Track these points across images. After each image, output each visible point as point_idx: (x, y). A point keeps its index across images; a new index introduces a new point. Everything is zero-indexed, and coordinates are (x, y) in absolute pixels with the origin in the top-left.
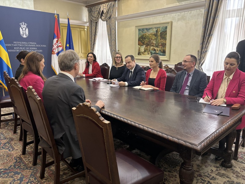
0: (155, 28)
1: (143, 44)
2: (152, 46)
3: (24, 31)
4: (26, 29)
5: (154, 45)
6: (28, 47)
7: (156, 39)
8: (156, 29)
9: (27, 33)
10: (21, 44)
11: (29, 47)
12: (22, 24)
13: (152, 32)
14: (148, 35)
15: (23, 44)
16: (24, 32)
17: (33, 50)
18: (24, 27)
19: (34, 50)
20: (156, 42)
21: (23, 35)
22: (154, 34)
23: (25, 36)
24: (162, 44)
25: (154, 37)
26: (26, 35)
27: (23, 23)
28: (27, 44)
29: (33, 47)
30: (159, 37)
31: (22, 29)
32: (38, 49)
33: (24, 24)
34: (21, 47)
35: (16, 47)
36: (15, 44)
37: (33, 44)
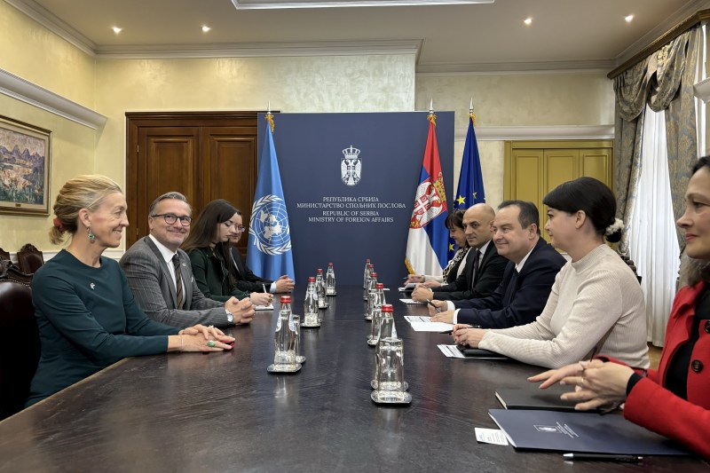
3: (351, 169)
4: (355, 164)
6: (355, 210)
9: (358, 173)
10: (340, 203)
11: (360, 210)
12: (349, 151)
15: (345, 203)
16: (351, 171)
17: (368, 217)
18: (351, 160)
19: (371, 217)
21: (348, 179)
23: (351, 182)
26: (354, 179)
27: (351, 149)
28: (354, 202)
29: (370, 209)
31: (347, 164)
32: (381, 216)
33: (354, 151)
34: (339, 209)
35: (328, 209)
36: (326, 202)
37: (371, 202)
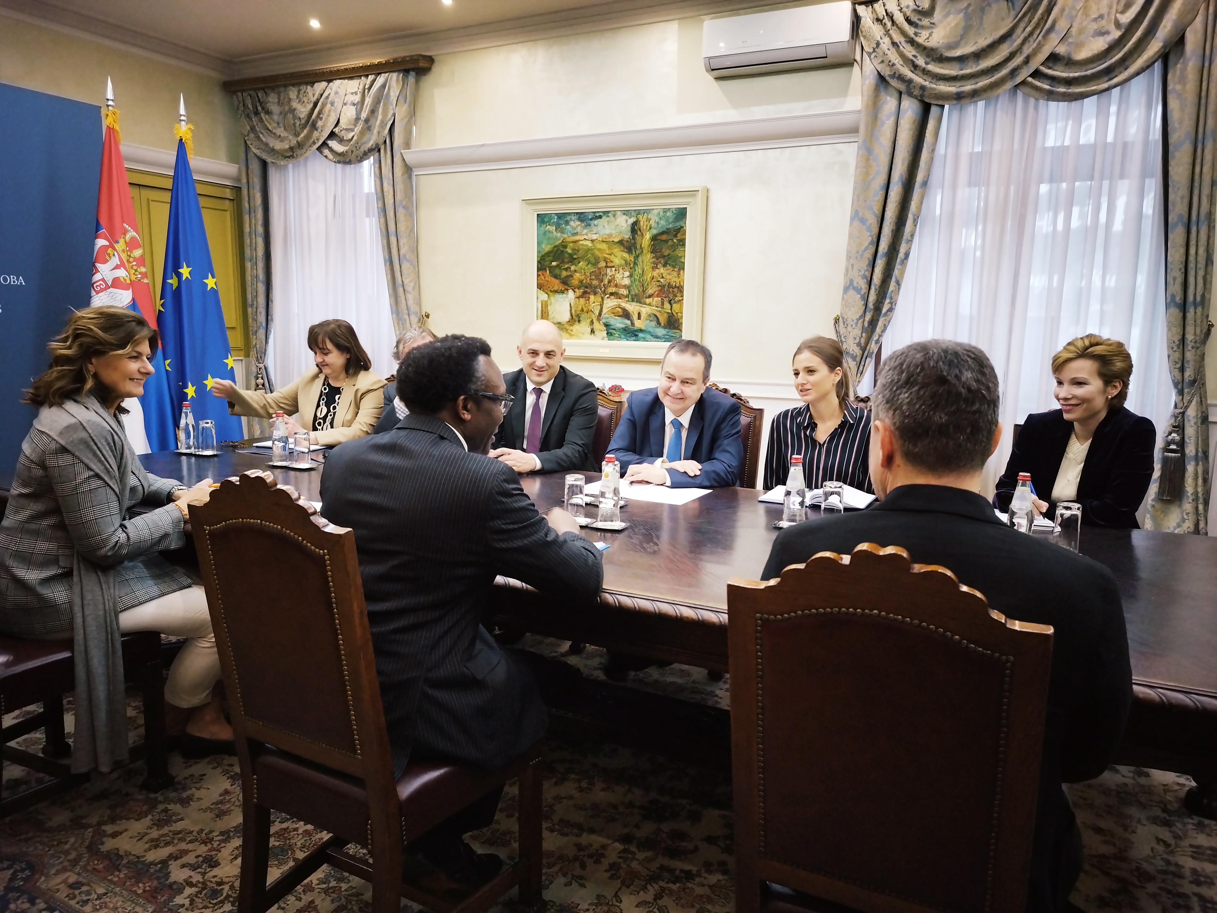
0: (626, 213)
1: (566, 284)
2: (612, 294)
5: (624, 292)
7: (632, 266)
8: (632, 220)
13: (607, 232)
14: (589, 244)
20: (631, 276)
22: (621, 242)
24: (662, 287)
25: (619, 256)
30: (647, 258)
